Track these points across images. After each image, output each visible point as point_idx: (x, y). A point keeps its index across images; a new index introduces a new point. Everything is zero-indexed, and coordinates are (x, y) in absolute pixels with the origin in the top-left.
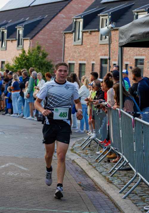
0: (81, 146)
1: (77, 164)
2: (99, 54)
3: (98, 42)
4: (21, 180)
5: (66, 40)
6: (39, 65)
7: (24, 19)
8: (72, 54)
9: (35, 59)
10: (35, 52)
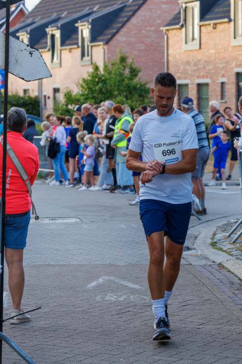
0: (229, 236)
1: (229, 271)
2: (233, 64)
3: (230, 42)
4: (135, 309)
5: (170, 41)
6: (126, 91)
7: (89, 10)
8: (182, 68)
9: (117, 81)
10: (116, 67)
